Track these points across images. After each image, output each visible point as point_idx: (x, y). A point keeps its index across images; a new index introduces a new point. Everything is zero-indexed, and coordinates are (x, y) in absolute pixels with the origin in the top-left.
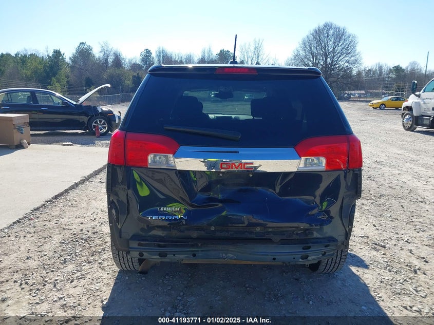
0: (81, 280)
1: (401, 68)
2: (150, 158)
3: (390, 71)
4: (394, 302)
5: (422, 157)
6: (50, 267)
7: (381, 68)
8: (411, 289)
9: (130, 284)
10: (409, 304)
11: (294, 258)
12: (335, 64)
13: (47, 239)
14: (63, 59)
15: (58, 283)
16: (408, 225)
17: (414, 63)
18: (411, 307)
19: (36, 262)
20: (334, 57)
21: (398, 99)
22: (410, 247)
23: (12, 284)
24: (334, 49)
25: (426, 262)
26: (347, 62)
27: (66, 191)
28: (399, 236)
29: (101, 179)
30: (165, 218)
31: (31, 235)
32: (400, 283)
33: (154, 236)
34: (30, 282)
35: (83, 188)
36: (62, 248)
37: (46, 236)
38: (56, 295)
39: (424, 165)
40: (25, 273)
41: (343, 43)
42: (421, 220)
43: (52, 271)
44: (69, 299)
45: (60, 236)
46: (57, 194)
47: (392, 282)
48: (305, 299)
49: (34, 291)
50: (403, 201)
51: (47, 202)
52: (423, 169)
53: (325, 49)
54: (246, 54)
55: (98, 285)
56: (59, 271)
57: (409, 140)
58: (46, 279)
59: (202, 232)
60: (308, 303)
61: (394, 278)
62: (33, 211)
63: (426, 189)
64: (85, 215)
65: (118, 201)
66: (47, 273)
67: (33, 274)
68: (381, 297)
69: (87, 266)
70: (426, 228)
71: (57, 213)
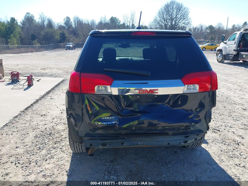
0: (51, 159)
1: (213, 26)
2: (96, 88)
3: (207, 28)
4: (230, 162)
5: (230, 78)
6: (31, 152)
7: (202, 27)
8: (238, 154)
9: (81, 160)
10: (238, 163)
11: (180, 143)
12: (177, 25)
13: (26, 135)
14: (17, 23)
15: (38, 162)
16: (229, 118)
17: (220, 24)
18: (239, 165)
19: (22, 150)
20: (176, 20)
21: (212, 45)
22: (233, 130)
23: (10, 164)
24: (176, 16)
25: (243, 138)
26: (184, 23)
27: (32, 105)
28: (226, 124)
29: (51, 97)
30: (106, 123)
31: (16, 133)
32: (231, 151)
33: (99, 134)
34: (21, 162)
35: (41, 103)
36: (36, 140)
37: (25, 133)
38: (39, 169)
39: (231, 83)
40: (17, 157)
41: (181, 13)
42: (235, 114)
43: (33, 155)
44: (46, 171)
45: (34, 133)
46: (27, 107)
47: (227, 151)
48: (182, 163)
49: (25, 168)
50: (224, 104)
51: (22, 112)
52: (231, 85)
53: (171, 16)
54: (126, 19)
55: (62, 161)
56: (37, 154)
57: (221, 68)
58: (31, 160)
59: (128, 131)
60: (184, 166)
61: (227, 148)
62: (14, 118)
63: (235, 96)
64: (46, 119)
65: (76, 114)
66: (30, 156)
67: (22, 157)
68: (223, 160)
69: (54, 151)
70: (239, 119)
71: (29, 119)
